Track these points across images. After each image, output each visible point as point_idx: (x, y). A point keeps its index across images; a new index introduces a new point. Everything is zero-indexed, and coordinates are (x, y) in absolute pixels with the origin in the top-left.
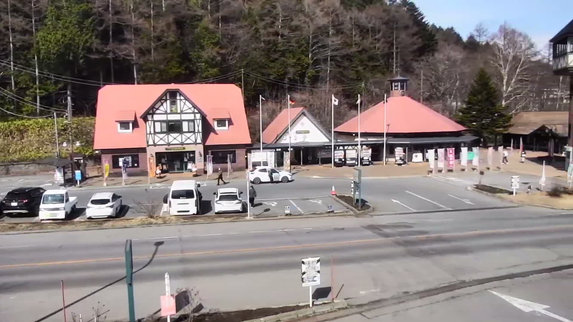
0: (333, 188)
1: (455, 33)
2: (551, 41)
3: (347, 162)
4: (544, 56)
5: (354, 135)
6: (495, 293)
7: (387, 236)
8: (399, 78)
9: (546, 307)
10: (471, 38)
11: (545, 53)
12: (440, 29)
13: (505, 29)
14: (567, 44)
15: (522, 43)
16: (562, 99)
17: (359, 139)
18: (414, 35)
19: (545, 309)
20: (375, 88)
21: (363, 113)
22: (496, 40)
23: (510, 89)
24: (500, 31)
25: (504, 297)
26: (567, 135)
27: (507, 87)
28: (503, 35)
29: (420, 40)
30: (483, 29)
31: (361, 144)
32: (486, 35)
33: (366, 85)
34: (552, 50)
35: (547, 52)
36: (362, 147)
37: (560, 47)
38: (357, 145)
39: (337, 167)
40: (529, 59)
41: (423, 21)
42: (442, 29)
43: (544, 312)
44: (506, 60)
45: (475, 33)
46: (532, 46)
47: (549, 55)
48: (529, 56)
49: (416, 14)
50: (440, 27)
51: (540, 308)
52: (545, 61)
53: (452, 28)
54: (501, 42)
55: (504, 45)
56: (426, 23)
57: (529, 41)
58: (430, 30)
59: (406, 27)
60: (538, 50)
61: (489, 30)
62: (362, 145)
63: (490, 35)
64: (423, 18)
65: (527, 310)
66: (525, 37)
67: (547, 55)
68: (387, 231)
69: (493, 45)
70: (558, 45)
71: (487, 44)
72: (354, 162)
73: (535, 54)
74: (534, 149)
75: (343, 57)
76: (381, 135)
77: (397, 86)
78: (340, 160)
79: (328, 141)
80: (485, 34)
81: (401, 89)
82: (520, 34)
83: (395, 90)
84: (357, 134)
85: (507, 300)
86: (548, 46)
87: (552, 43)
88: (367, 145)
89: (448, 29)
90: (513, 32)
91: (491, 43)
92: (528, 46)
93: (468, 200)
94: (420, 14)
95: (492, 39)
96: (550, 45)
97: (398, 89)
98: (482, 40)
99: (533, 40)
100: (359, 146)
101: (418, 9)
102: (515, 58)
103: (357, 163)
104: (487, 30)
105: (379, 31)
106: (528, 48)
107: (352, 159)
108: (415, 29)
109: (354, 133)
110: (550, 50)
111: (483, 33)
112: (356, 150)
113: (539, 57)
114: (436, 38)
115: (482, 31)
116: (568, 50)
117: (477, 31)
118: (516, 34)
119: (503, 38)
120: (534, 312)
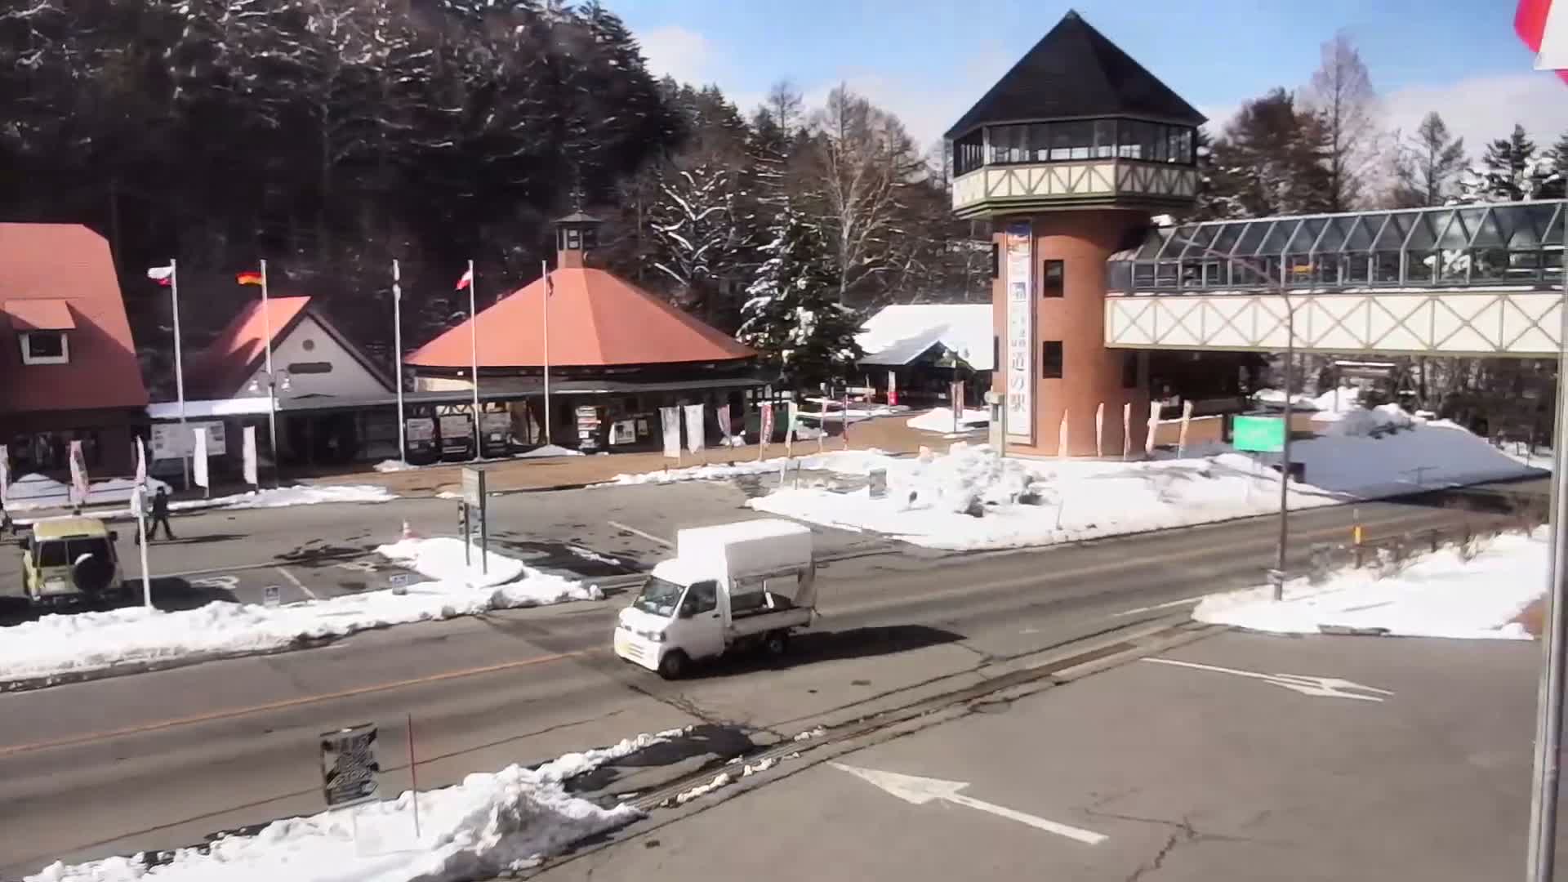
0: (406, 525)
1: (724, 104)
2: (947, 135)
3: (445, 450)
4: (935, 172)
5: (460, 373)
6: (844, 768)
7: (560, 646)
8: (576, 217)
9: (961, 785)
10: (763, 118)
11: (937, 165)
12: (687, 91)
13: (844, 102)
14: (981, 144)
15: (885, 137)
17: (474, 386)
19: (959, 792)
21: (480, 315)
22: (823, 126)
23: (859, 252)
24: (833, 106)
25: (868, 775)
26: (990, 366)
27: (853, 247)
28: (839, 113)
30: (790, 96)
31: (480, 401)
32: (797, 113)
34: (951, 159)
35: (941, 161)
36: (484, 408)
37: (969, 150)
38: (469, 402)
39: (414, 464)
40: (903, 179)
42: (691, 92)
43: (957, 799)
44: (847, 179)
45: (772, 107)
46: (906, 145)
47: (946, 170)
48: (901, 172)
50: (686, 87)
51: (947, 791)
52: (938, 183)
53: (715, 91)
54: (834, 133)
55: (843, 141)
56: (650, 74)
57: (900, 132)
58: (659, 92)
60: (921, 156)
61: (804, 101)
62: (484, 402)
63: (807, 112)
65: (919, 799)
66: (891, 124)
67: (940, 169)
68: (563, 633)
69: (815, 140)
70: (963, 146)
71: (803, 134)
72: (463, 448)
73: (916, 167)
76: (535, 372)
78: (423, 444)
79: (386, 393)
80: (796, 108)
81: (586, 249)
82: (878, 115)
83: (569, 248)
84: (468, 372)
85: (874, 782)
86: (942, 147)
87: (951, 141)
88: (500, 402)
89: (705, 92)
90: (863, 109)
91: (813, 134)
92: (896, 146)
95: (814, 125)
96: (947, 145)
97: (577, 248)
98: (791, 124)
99: (909, 132)
100: (477, 407)
102: (870, 172)
103: (471, 452)
104: (799, 100)
106: (899, 152)
107: (458, 441)
109: (460, 369)
110: (946, 158)
111: (790, 105)
112: (469, 415)
113: (922, 176)
115: (788, 102)
116: (987, 160)
117: (776, 100)
118: (870, 116)
119: (838, 121)
120: (936, 801)
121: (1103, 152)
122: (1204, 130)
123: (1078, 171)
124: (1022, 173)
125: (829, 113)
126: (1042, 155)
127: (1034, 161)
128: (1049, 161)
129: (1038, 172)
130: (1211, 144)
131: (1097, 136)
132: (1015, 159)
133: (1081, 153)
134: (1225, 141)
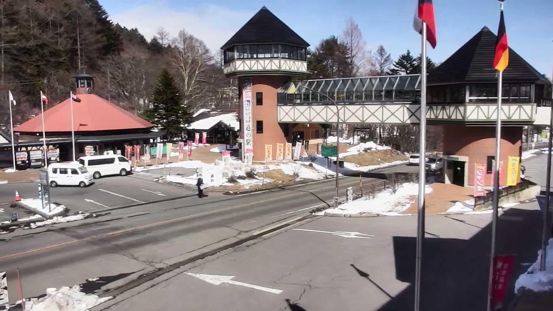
0: (17, 193)
1: (139, 34)
2: (222, 48)
3: (32, 164)
4: (218, 61)
5: (38, 134)
6: (190, 274)
8: (85, 75)
9: (232, 277)
10: (155, 40)
11: (218, 58)
12: (125, 29)
13: (184, 35)
14: (234, 52)
15: (199, 48)
16: (232, 98)
17: (44, 139)
18: (98, 33)
19: (231, 279)
20: (59, 85)
21: (47, 112)
22: (177, 44)
23: (190, 89)
24: (180, 36)
25: (198, 276)
26: (238, 129)
27: (188, 87)
28: (183, 40)
29: (105, 39)
30: (164, 32)
31: (46, 144)
32: (167, 39)
33: (49, 81)
34: (223, 56)
35: (220, 57)
36: (48, 147)
37: (229, 54)
38: (42, 145)
39: (20, 170)
40: (206, 63)
41: (108, 19)
42: (127, 30)
43: (231, 282)
44: (186, 63)
45: (158, 36)
46: (207, 51)
47: (221, 60)
48: (205, 60)
49: (99, 11)
50: (124, 27)
51: (227, 279)
52: (219, 65)
53: (136, 29)
54: (181, 46)
55: (184, 49)
56: (111, 22)
57: (205, 46)
58: (115, 30)
59: (90, 24)
60: (213, 55)
61: (170, 35)
62: (48, 145)
63: (170, 38)
64: (107, 18)
65: (218, 283)
66: (201, 43)
67: (219, 60)
68: (81, 231)
69: (174, 48)
70: (227, 52)
71: (169, 46)
72: (40, 163)
73: (210, 59)
74: (214, 142)
75: (20, 50)
76: (69, 134)
77: (84, 83)
78: (23, 162)
79: (7, 142)
80: (167, 37)
81: (88, 87)
82: (197, 40)
83: (81, 87)
84: (41, 134)
85: (201, 278)
86: (219, 52)
87: (223, 50)
88: (54, 145)
89: (132, 30)
90: (191, 38)
91: (173, 46)
92: (203, 51)
93: (160, 192)
94: (104, 13)
95: (173, 43)
96: (222, 52)
97: (84, 87)
98: (165, 43)
99: (208, 47)
100: (45, 147)
101: (102, 6)
102: (193, 61)
103: (43, 164)
104: (168, 33)
105: (61, 26)
106: (204, 53)
107: (37, 160)
108: (99, 27)
109: (38, 133)
110: (221, 56)
111: (165, 36)
112: (42, 150)
113: (213, 62)
114: (121, 37)
115: (164, 34)
116: (236, 57)
117: (160, 34)
118: (194, 41)
119: (183, 42)
120: (223, 283)
121: (275, 55)
122: (310, 49)
123: (267, 61)
124: (248, 62)
125: (179, 39)
126: (255, 56)
127: (252, 58)
128: (257, 58)
129: (253, 62)
130: (312, 54)
131: (273, 50)
132: (245, 57)
133: (268, 55)
134: (316, 53)
